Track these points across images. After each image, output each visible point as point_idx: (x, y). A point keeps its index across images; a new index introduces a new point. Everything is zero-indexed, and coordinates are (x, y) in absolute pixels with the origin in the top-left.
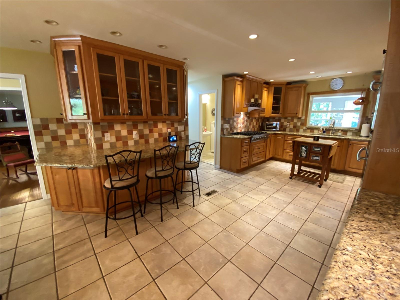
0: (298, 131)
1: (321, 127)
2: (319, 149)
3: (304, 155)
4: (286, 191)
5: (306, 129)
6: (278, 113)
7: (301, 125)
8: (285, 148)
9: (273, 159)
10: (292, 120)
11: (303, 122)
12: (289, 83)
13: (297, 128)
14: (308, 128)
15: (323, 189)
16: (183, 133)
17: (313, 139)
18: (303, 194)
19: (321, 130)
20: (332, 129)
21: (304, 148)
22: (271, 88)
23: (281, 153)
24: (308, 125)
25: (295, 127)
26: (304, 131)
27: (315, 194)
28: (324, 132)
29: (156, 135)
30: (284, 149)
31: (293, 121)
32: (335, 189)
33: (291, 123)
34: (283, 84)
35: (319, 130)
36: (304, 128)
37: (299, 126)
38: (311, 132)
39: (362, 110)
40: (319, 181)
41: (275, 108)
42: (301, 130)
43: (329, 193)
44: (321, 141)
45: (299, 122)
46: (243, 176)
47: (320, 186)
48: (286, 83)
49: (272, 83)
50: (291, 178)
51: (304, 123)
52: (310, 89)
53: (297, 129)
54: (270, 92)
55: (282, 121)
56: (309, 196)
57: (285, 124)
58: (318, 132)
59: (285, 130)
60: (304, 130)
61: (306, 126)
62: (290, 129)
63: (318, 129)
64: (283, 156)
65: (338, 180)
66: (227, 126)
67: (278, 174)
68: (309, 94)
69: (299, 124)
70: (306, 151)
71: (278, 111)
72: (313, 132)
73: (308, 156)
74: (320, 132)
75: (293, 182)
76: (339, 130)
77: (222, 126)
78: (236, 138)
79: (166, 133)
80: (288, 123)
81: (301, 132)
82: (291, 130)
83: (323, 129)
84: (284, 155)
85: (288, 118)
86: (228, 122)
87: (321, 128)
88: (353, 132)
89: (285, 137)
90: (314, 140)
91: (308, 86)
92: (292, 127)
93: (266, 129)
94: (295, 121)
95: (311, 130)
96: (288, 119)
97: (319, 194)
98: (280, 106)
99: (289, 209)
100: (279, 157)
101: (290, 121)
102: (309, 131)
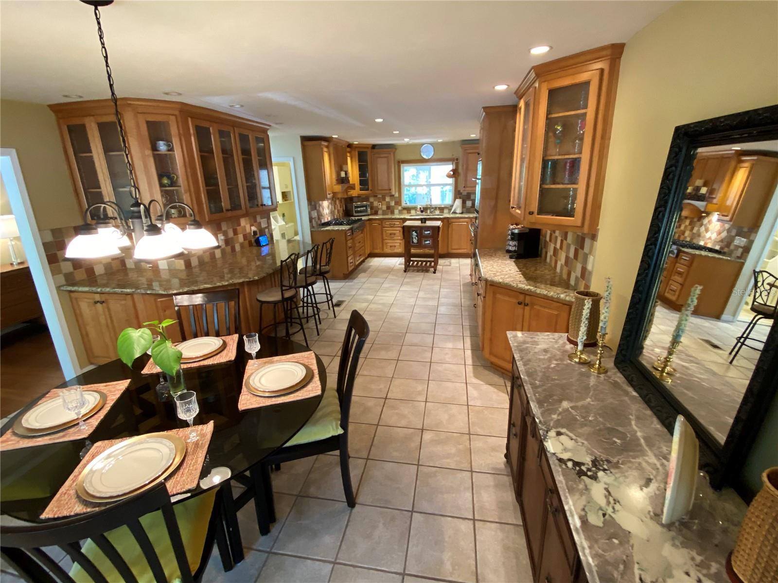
0: (392, 213)
1: (418, 206)
2: (429, 232)
3: (415, 241)
4: (408, 283)
5: (402, 209)
6: (367, 190)
7: (395, 205)
8: (385, 237)
9: (373, 255)
10: (384, 199)
11: (397, 200)
12: (374, 147)
13: (391, 208)
14: (404, 209)
15: (438, 274)
16: (267, 230)
17: (420, 222)
18: (425, 282)
19: (419, 209)
20: (430, 208)
21: (414, 233)
22: (353, 152)
23: (381, 245)
24: (403, 204)
25: (388, 207)
26: (400, 212)
27: (434, 279)
28: (422, 212)
29: (241, 238)
30: (383, 240)
32: (447, 272)
33: (383, 202)
34: (368, 148)
35: (416, 210)
36: (400, 208)
37: (393, 206)
38: (408, 213)
39: (454, 183)
40: (433, 267)
41: (364, 183)
42: (396, 212)
43: (444, 276)
44: (429, 223)
45: (392, 201)
46: (355, 281)
47: (434, 272)
48: (371, 146)
49: (354, 145)
50: (405, 271)
51: (398, 202)
52: (400, 156)
53: (391, 211)
54: (354, 159)
55: (372, 199)
56: (431, 282)
57: (376, 204)
58: (416, 213)
59: (376, 213)
60: (399, 210)
61: (400, 205)
62: (383, 211)
63: (415, 208)
64: (383, 250)
65: (446, 264)
66: (315, 214)
67: (390, 270)
68: (400, 163)
69: (393, 204)
70: (417, 236)
71: (367, 187)
72: (410, 213)
73: (419, 241)
74: (418, 213)
75: (409, 274)
76: (436, 208)
77: (310, 213)
78: (327, 230)
79: (250, 233)
80: (379, 203)
81: (397, 214)
82: (384, 213)
83: (420, 208)
84: (385, 248)
85: (379, 196)
86: (315, 209)
88: (448, 210)
89: (382, 222)
90: (422, 222)
91: (397, 151)
92: (384, 208)
93: (355, 214)
94: (388, 199)
96: (378, 198)
97: (438, 279)
98: (368, 180)
99: (421, 294)
100: (377, 251)
101: (381, 200)
102: (405, 211)
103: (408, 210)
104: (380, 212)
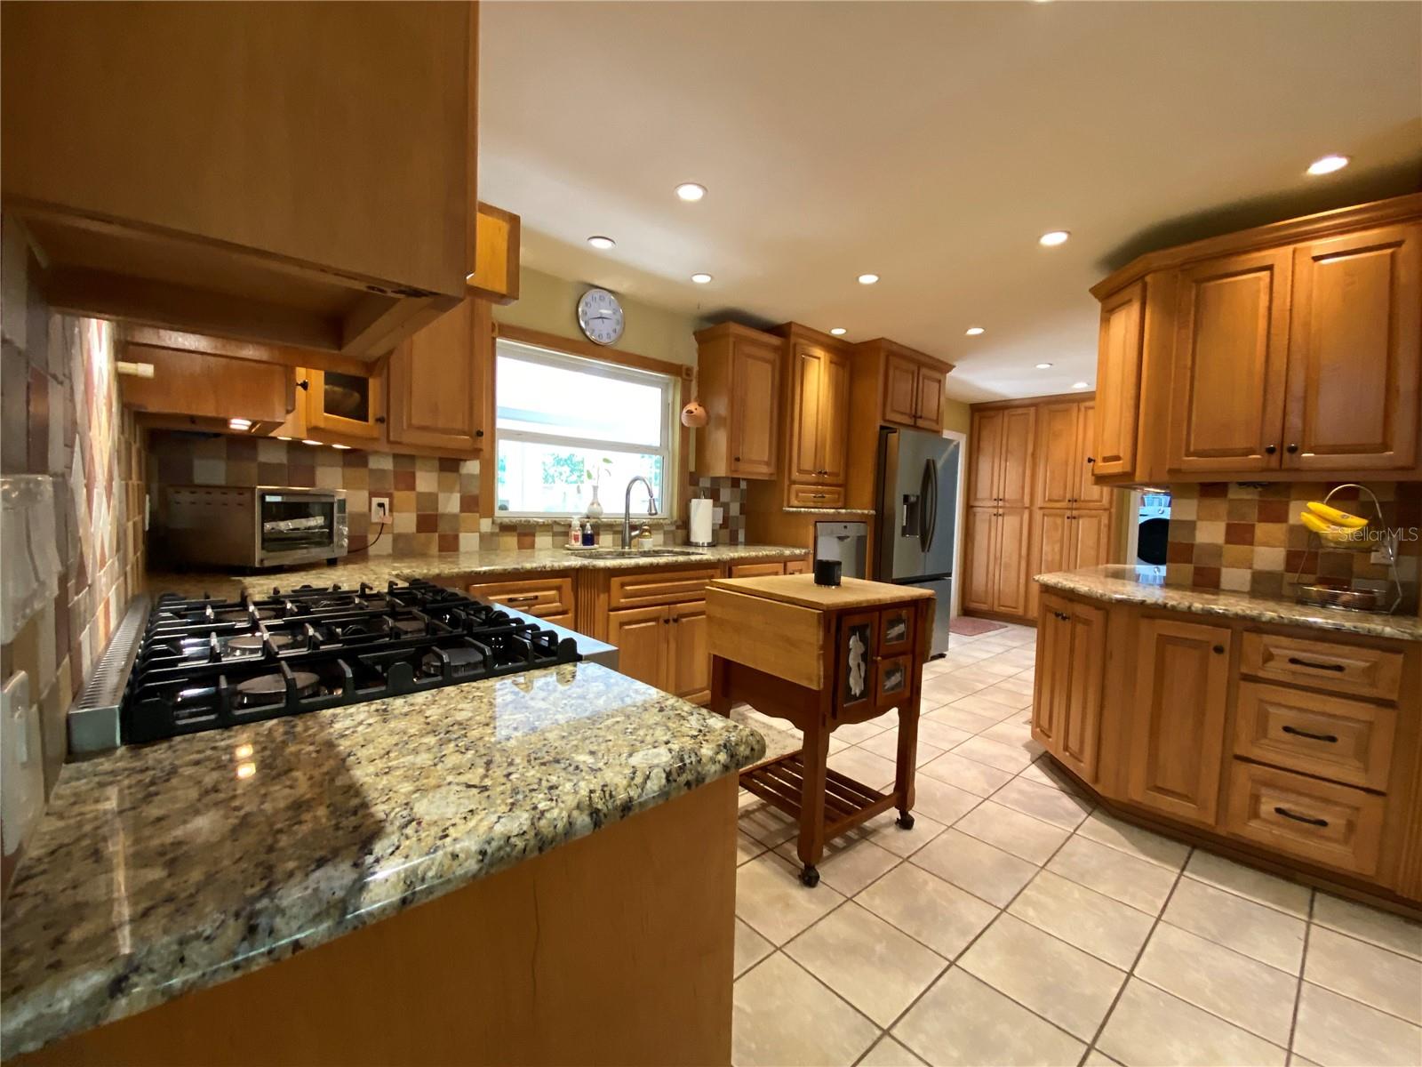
0: (449, 546)
1: (576, 517)
5: (492, 534)
7: (463, 510)
10: (405, 479)
11: (474, 489)
13: (444, 527)
14: (507, 528)
19: (574, 530)
24: (504, 508)
25: (428, 522)
26: (488, 542)
28: (588, 540)
31: (411, 486)
33: (398, 495)
35: (562, 534)
36: (486, 525)
37: (455, 516)
38: (521, 546)
42: (469, 541)
45: (451, 490)
51: (479, 499)
53: (442, 538)
57: (356, 502)
58: (559, 545)
59: (357, 550)
60: (483, 537)
61: (490, 512)
62: (397, 538)
63: (558, 527)
69: (451, 504)
72: (534, 547)
74: (569, 545)
80: (376, 501)
81: (469, 553)
82: (404, 546)
83: (583, 526)
85: (374, 463)
87: (576, 523)
88: (665, 533)
92: (406, 522)
93: (260, 556)
94: (425, 481)
95: (520, 535)
96: (372, 471)
101: (389, 485)
102: (511, 541)
103: (524, 531)
104: (384, 544)
